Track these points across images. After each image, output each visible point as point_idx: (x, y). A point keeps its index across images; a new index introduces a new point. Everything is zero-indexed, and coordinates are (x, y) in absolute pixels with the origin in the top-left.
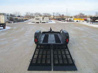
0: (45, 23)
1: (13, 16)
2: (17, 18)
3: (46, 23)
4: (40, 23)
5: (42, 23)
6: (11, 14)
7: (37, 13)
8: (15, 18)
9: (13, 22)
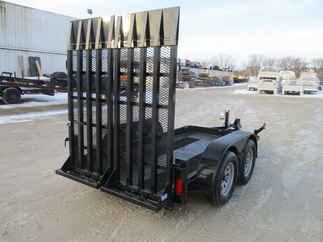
0: (298, 94)
1: (196, 67)
2: (207, 72)
3: (302, 95)
4: (276, 94)
5: (287, 93)
6: (187, 61)
7: (289, 59)
8: (202, 72)
9: (188, 86)
